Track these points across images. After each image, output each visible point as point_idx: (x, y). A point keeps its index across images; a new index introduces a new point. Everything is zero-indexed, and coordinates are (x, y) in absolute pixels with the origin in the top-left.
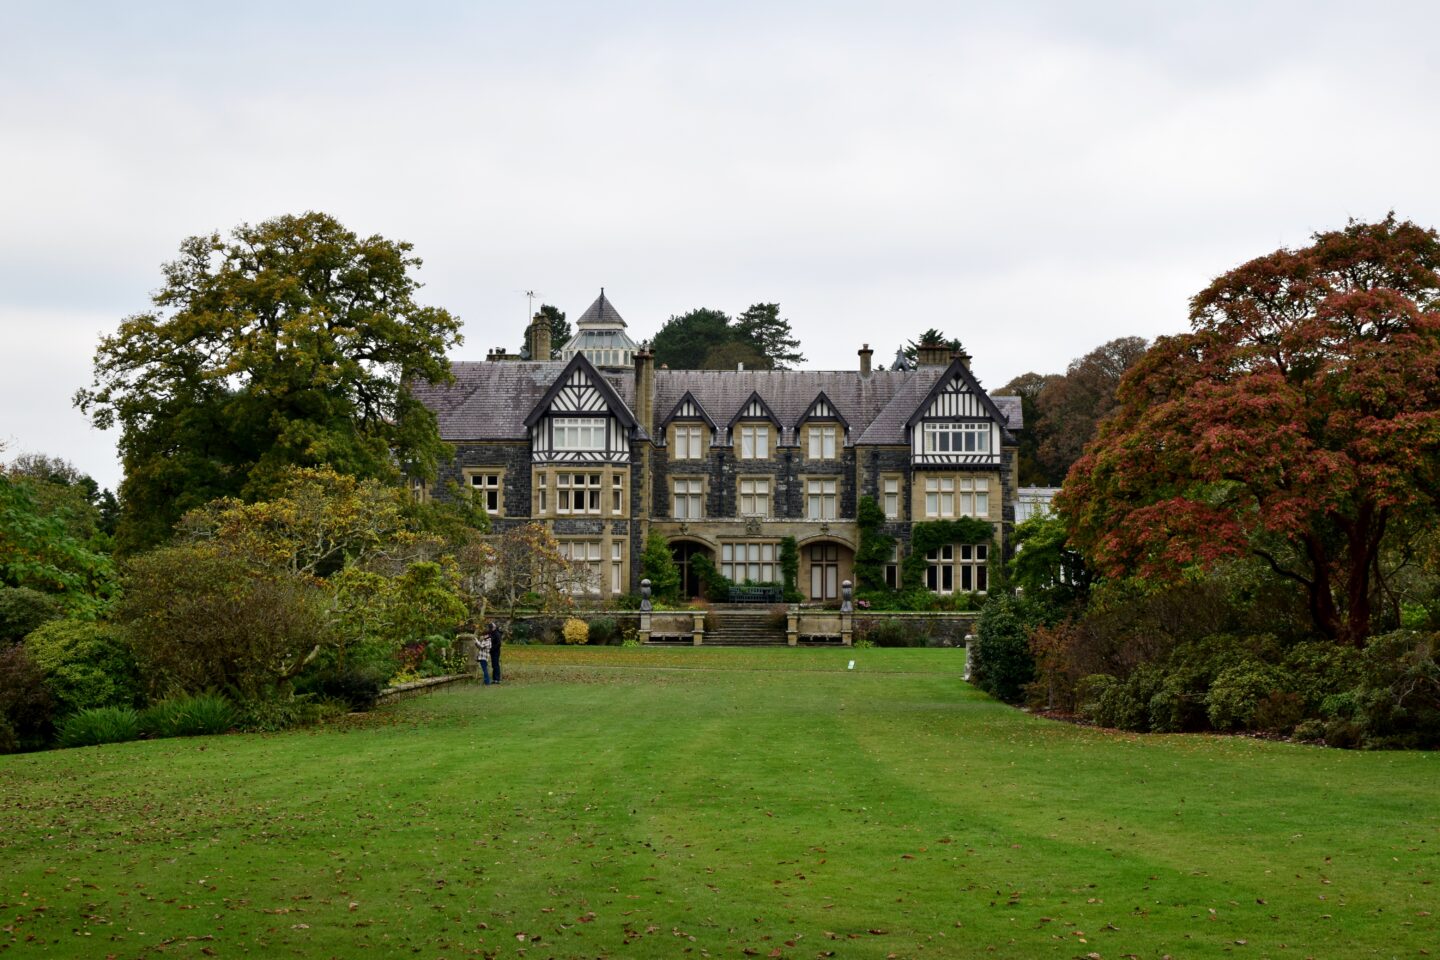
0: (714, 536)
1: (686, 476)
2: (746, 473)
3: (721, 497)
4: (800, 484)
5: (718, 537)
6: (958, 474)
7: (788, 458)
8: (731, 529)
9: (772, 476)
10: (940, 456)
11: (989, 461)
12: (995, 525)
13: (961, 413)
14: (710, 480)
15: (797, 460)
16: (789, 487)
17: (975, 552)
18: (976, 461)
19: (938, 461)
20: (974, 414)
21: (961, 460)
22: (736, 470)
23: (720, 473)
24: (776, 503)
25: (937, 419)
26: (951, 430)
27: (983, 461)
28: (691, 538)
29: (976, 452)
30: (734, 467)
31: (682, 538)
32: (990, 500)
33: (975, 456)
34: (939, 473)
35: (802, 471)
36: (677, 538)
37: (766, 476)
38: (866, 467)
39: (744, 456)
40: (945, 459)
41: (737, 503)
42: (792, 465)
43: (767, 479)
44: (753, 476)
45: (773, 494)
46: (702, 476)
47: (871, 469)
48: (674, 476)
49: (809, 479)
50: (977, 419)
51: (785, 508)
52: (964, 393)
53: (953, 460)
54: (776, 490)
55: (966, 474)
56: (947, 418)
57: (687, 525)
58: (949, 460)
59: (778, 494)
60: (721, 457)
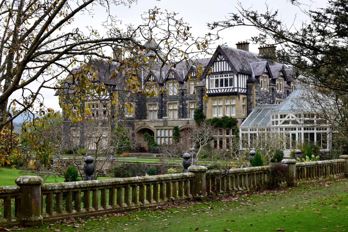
0: (154, 126)
1: (152, 103)
2: (170, 101)
3: (162, 111)
4: (186, 105)
5: (155, 127)
6: (224, 97)
7: (183, 94)
8: (159, 123)
9: (178, 102)
10: (215, 90)
11: (233, 91)
12: (238, 120)
13: (222, 70)
14: (159, 104)
15: (186, 95)
16: (183, 106)
17: (231, 132)
18: (228, 91)
19: (214, 92)
20: (227, 70)
21: (223, 91)
22: (166, 100)
23: (162, 102)
24: (179, 112)
25: (213, 73)
26: (219, 78)
27: (231, 91)
28: (147, 127)
29: (229, 87)
30: (166, 99)
31: (144, 127)
32: (236, 108)
33: (228, 89)
34: (217, 97)
35: (187, 99)
36: (143, 127)
37: (176, 102)
38: (199, 96)
39: (170, 95)
40: (216, 90)
41: (167, 113)
42: (184, 97)
43: (176, 103)
44: (172, 102)
45: (178, 109)
46: (156, 103)
47: (200, 97)
48: (148, 103)
49: (190, 103)
50: (229, 72)
51: (182, 114)
52: (223, 61)
53: (220, 91)
54: (179, 107)
55: (226, 97)
56: (217, 72)
57: (146, 122)
58: (218, 91)
59: (180, 109)
60: (162, 95)
